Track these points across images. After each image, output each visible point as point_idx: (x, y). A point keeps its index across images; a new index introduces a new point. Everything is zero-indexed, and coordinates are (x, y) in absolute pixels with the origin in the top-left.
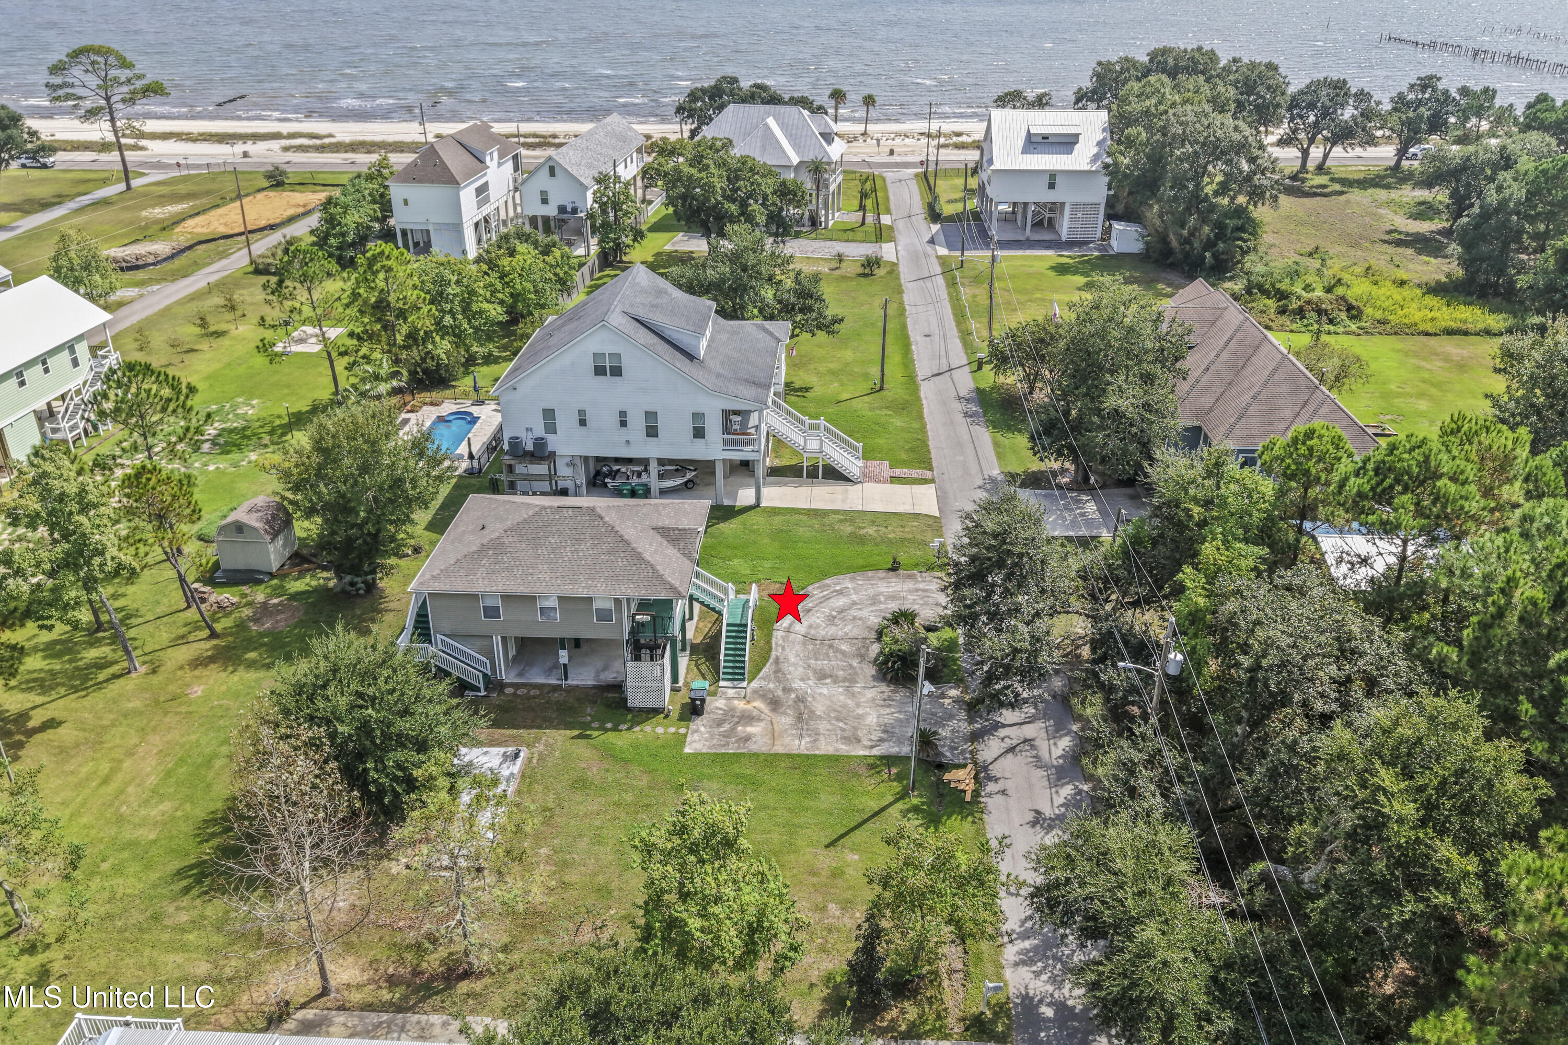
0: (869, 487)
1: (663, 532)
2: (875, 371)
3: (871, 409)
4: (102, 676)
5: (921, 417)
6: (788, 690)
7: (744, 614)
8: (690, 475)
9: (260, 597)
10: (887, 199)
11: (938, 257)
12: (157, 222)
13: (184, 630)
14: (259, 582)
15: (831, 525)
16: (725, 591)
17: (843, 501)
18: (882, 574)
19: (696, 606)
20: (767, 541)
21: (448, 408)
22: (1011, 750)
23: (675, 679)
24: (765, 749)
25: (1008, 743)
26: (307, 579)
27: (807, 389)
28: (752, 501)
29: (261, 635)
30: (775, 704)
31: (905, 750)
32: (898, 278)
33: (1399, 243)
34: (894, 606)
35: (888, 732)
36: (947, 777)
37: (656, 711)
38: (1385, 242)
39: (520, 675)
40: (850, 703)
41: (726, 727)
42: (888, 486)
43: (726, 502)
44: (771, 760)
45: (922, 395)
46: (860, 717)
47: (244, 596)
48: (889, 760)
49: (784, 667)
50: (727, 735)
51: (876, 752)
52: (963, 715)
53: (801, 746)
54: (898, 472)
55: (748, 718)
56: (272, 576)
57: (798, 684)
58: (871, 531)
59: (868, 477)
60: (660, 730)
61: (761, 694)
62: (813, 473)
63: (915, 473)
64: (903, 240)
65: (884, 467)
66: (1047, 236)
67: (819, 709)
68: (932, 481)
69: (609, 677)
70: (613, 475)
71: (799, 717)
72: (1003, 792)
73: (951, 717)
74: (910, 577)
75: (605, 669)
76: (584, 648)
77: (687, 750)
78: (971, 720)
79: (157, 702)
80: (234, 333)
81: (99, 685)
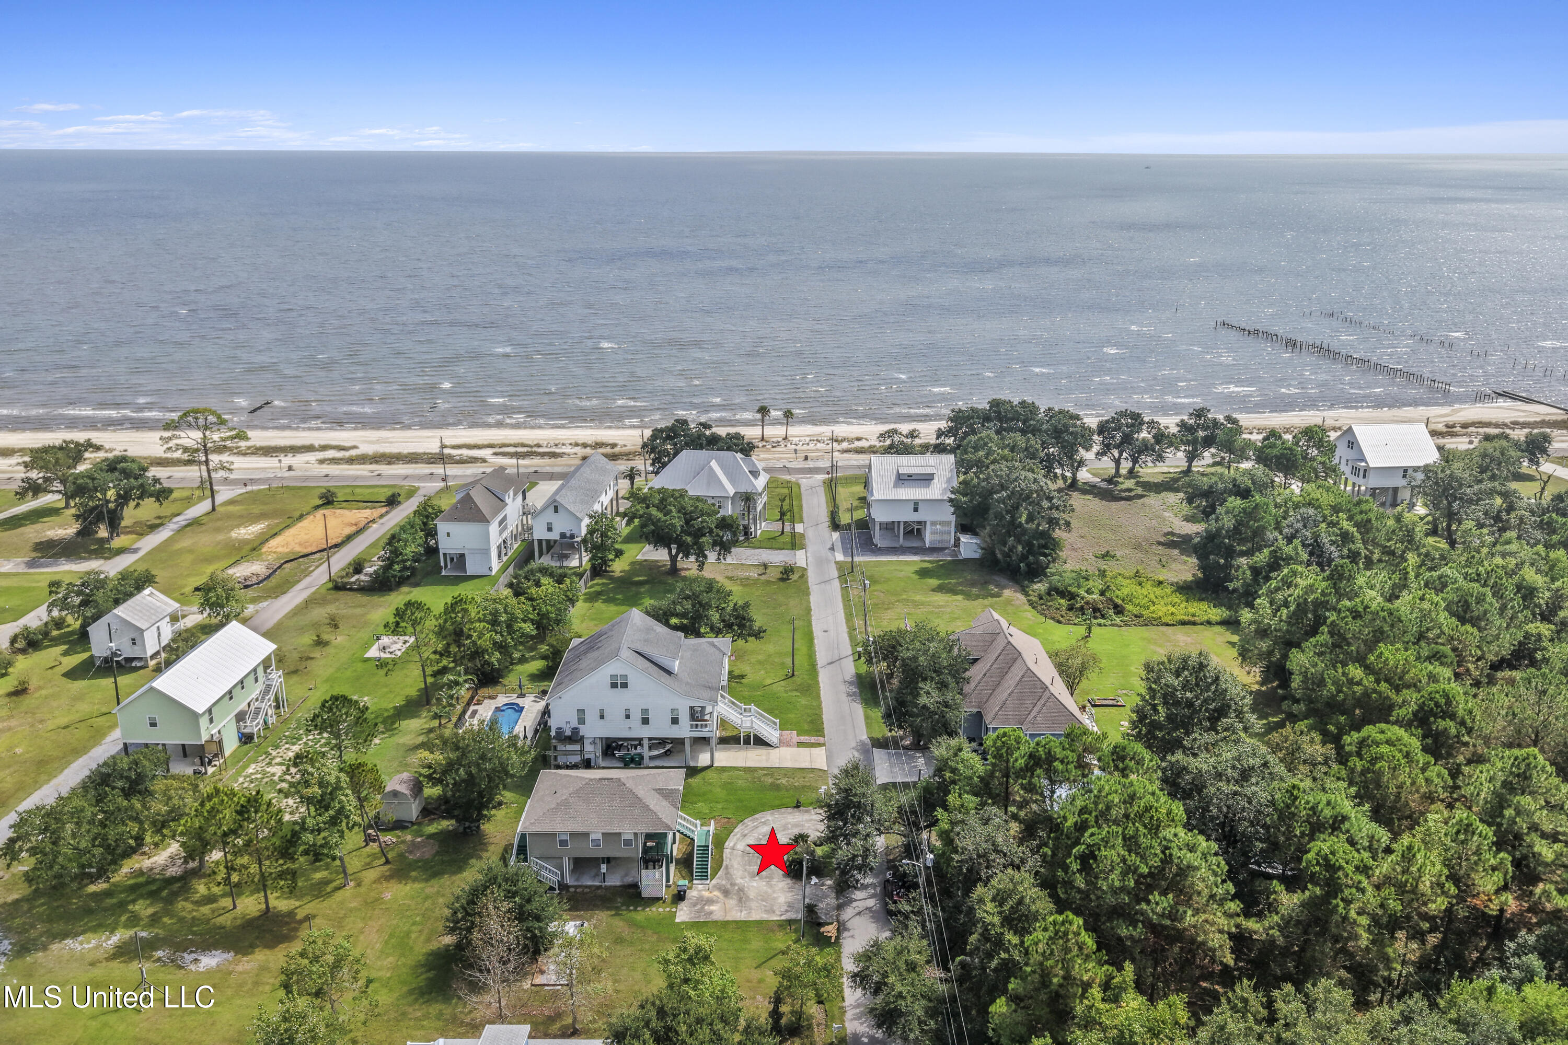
0: (783, 750)
1: (660, 791)
2: (789, 661)
3: (786, 692)
4: (329, 890)
5: (818, 696)
6: (733, 885)
7: (707, 840)
8: (668, 747)
9: (409, 838)
10: (801, 507)
11: (836, 563)
12: (246, 542)
13: (368, 860)
14: (406, 828)
15: (759, 778)
16: (695, 826)
17: (767, 760)
18: (790, 810)
19: (678, 835)
20: (719, 790)
21: (502, 700)
22: (859, 913)
23: (668, 880)
24: (721, 919)
25: (857, 910)
26: (435, 825)
27: (742, 677)
28: (708, 763)
29: (417, 861)
30: (726, 893)
31: (800, 916)
32: (807, 582)
33: (1171, 545)
34: (796, 831)
35: (790, 906)
36: (822, 930)
37: (658, 899)
38: (1159, 543)
39: (577, 880)
40: (770, 891)
41: (699, 907)
42: (796, 749)
43: (692, 764)
44: (725, 924)
45: (820, 679)
46: (775, 899)
47: (399, 837)
48: (790, 922)
49: (731, 871)
50: (699, 911)
51: (783, 918)
52: (833, 895)
53: (742, 916)
54: (802, 739)
55: (710, 901)
56: (413, 824)
57: (739, 881)
58: (784, 781)
59: (784, 743)
60: (661, 910)
61: (719, 888)
62: (747, 741)
63: (812, 739)
64: (811, 548)
65: (792, 735)
66: (916, 544)
67: (752, 895)
68: (824, 745)
69: (629, 880)
70: (619, 748)
71: (740, 900)
72: (852, 936)
73: (826, 896)
74: (807, 811)
75: (626, 875)
76: (613, 863)
77: (677, 920)
78: (837, 899)
79: (366, 903)
80: (334, 642)
81: (329, 894)
